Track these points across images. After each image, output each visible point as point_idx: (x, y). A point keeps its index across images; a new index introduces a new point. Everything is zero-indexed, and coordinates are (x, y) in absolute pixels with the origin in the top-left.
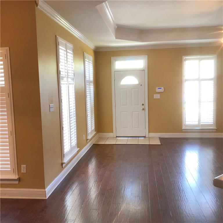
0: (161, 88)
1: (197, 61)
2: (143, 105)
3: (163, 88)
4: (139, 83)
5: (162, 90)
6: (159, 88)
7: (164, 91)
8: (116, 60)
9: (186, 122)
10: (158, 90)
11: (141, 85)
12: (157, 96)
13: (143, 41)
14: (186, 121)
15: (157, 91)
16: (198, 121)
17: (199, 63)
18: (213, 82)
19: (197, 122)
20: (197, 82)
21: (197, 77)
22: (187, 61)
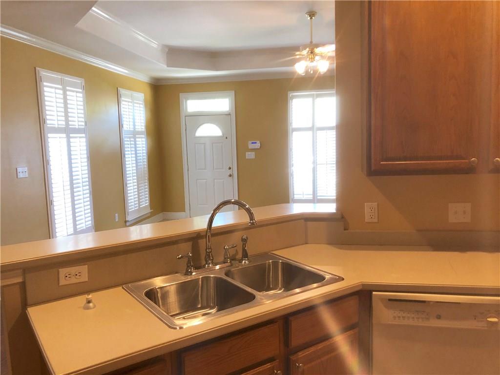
0: (256, 143)
1: (310, 100)
2: (230, 168)
3: (258, 142)
4: (223, 134)
5: (258, 145)
6: (252, 143)
7: (260, 147)
8: (187, 99)
9: (295, 196)
10: (251, 146)
11: (226, 138)
12: (250, 155)
13: (217, 70)
14: (295, 193)
15: (250, 148)
16: (312, 193)
17: (313, 103)
18: (335, 133)
19: (312, 196)
20: (310, 133)
21: (310, 125)
22: (294, 100)
